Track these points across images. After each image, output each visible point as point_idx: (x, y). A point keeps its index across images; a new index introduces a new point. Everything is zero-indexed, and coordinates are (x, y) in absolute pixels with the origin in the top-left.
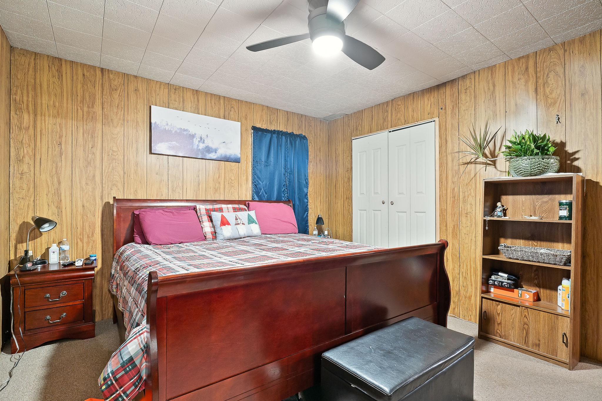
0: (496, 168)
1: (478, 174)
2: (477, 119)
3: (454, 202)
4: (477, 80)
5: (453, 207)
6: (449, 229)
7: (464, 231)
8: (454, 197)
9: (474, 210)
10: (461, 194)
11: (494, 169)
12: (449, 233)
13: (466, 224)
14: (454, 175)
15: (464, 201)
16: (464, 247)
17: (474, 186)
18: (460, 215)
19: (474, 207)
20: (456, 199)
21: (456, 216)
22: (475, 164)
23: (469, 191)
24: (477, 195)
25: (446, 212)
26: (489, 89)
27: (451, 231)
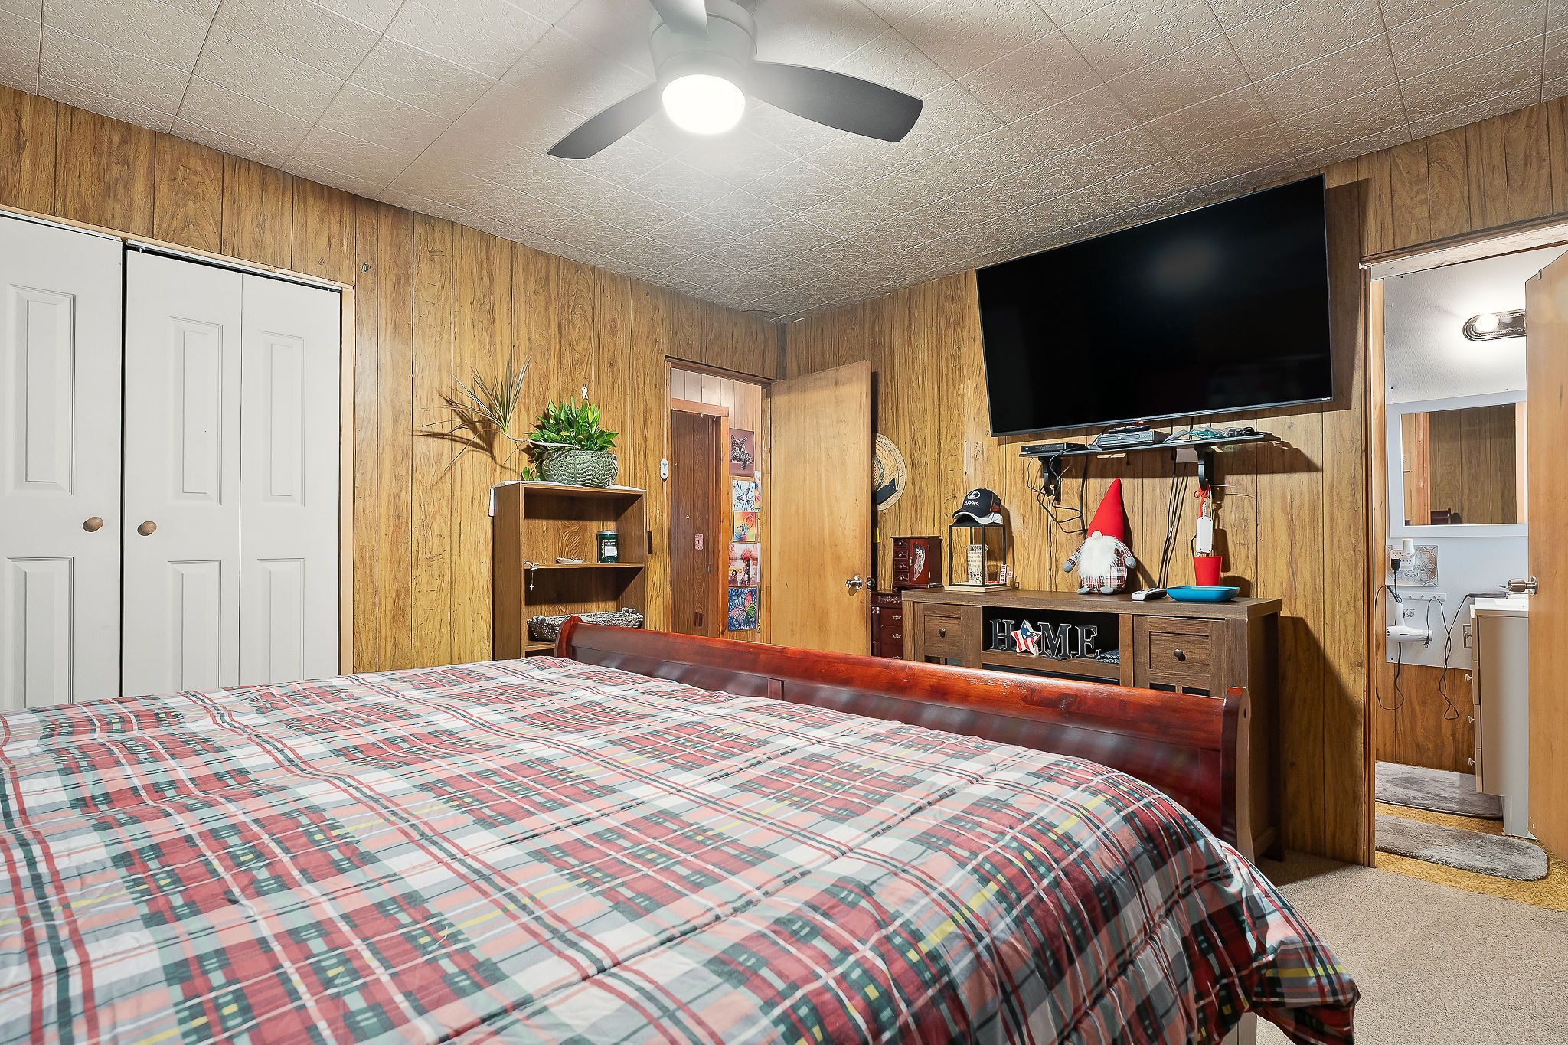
0: (492, 457)
1: (458, 465)
2: (457, 336)
3: (397, 529)
4: (457, 244)
5: (395, 543)
6: (383, 601)
7: (423, 602)
8: (399, 516)
9: (447, 548)
10: (416, 508)
11: (490, 459)
12: (383, 613)
13: (428, 583)
14: (400, 459)
15: (425, 529)
16: (422, 642)
17: (447, 492)
18: (413, 564)
19: (447, 541)
20: (404, 521)
21: (403, 565)
22: (452, 440)
23: (436, 504)
24: (455, 514)
25: (375, 558)
26: (481, 280)
27: (388, 608)
